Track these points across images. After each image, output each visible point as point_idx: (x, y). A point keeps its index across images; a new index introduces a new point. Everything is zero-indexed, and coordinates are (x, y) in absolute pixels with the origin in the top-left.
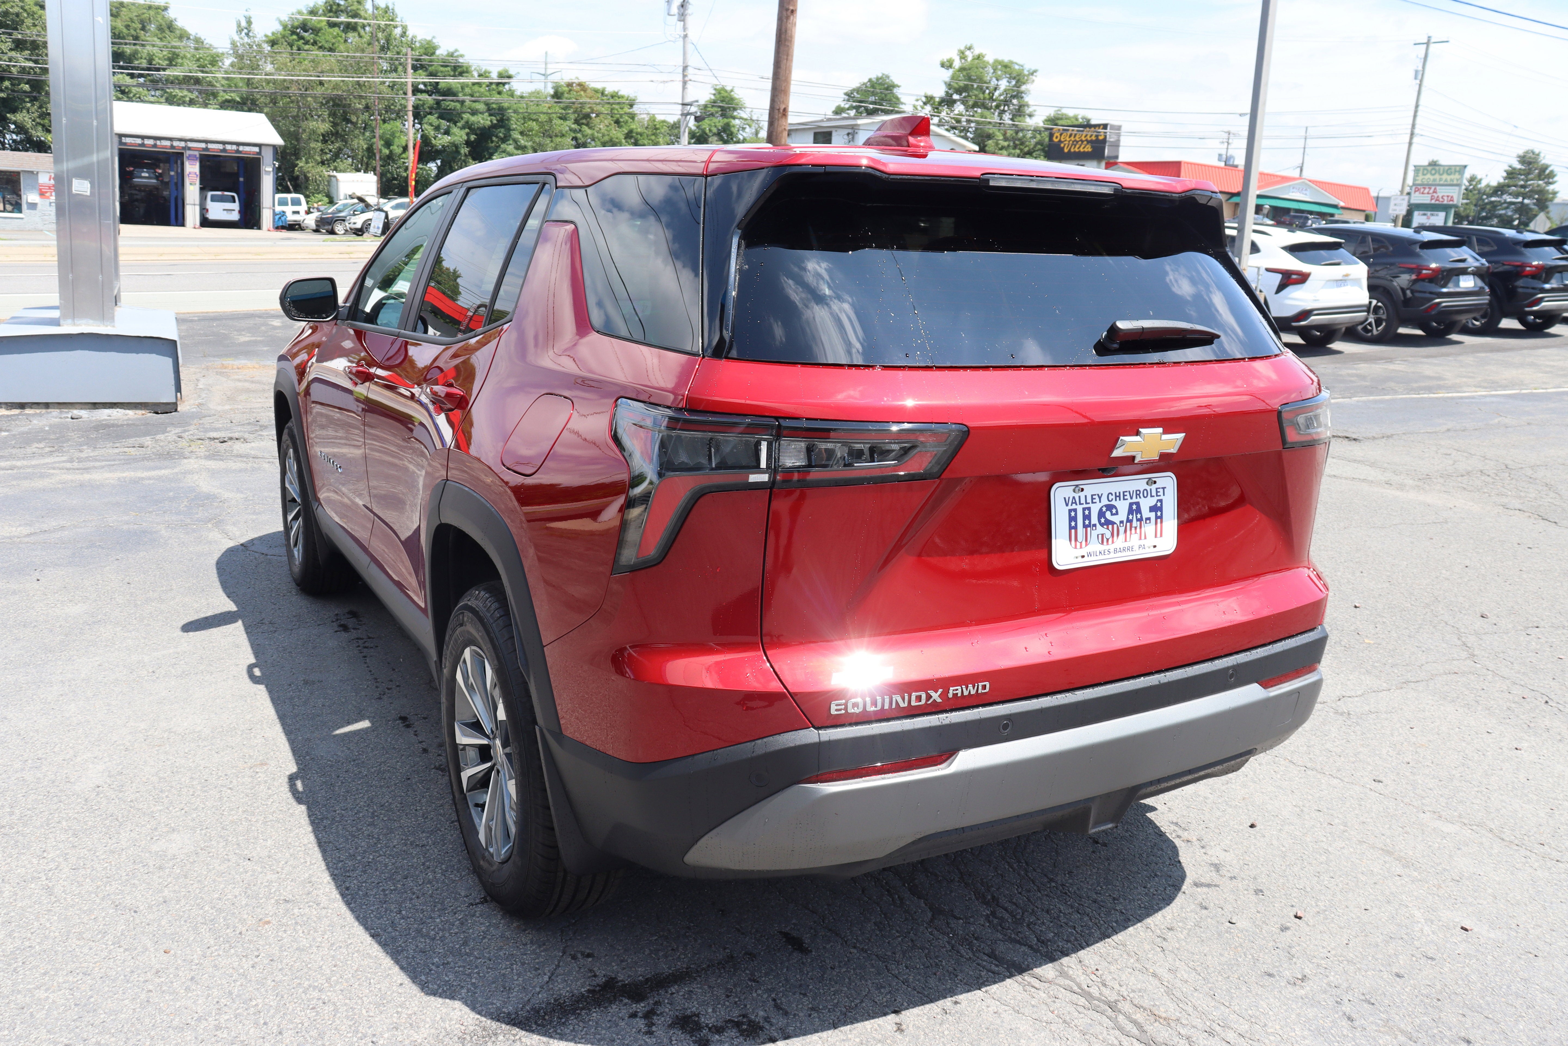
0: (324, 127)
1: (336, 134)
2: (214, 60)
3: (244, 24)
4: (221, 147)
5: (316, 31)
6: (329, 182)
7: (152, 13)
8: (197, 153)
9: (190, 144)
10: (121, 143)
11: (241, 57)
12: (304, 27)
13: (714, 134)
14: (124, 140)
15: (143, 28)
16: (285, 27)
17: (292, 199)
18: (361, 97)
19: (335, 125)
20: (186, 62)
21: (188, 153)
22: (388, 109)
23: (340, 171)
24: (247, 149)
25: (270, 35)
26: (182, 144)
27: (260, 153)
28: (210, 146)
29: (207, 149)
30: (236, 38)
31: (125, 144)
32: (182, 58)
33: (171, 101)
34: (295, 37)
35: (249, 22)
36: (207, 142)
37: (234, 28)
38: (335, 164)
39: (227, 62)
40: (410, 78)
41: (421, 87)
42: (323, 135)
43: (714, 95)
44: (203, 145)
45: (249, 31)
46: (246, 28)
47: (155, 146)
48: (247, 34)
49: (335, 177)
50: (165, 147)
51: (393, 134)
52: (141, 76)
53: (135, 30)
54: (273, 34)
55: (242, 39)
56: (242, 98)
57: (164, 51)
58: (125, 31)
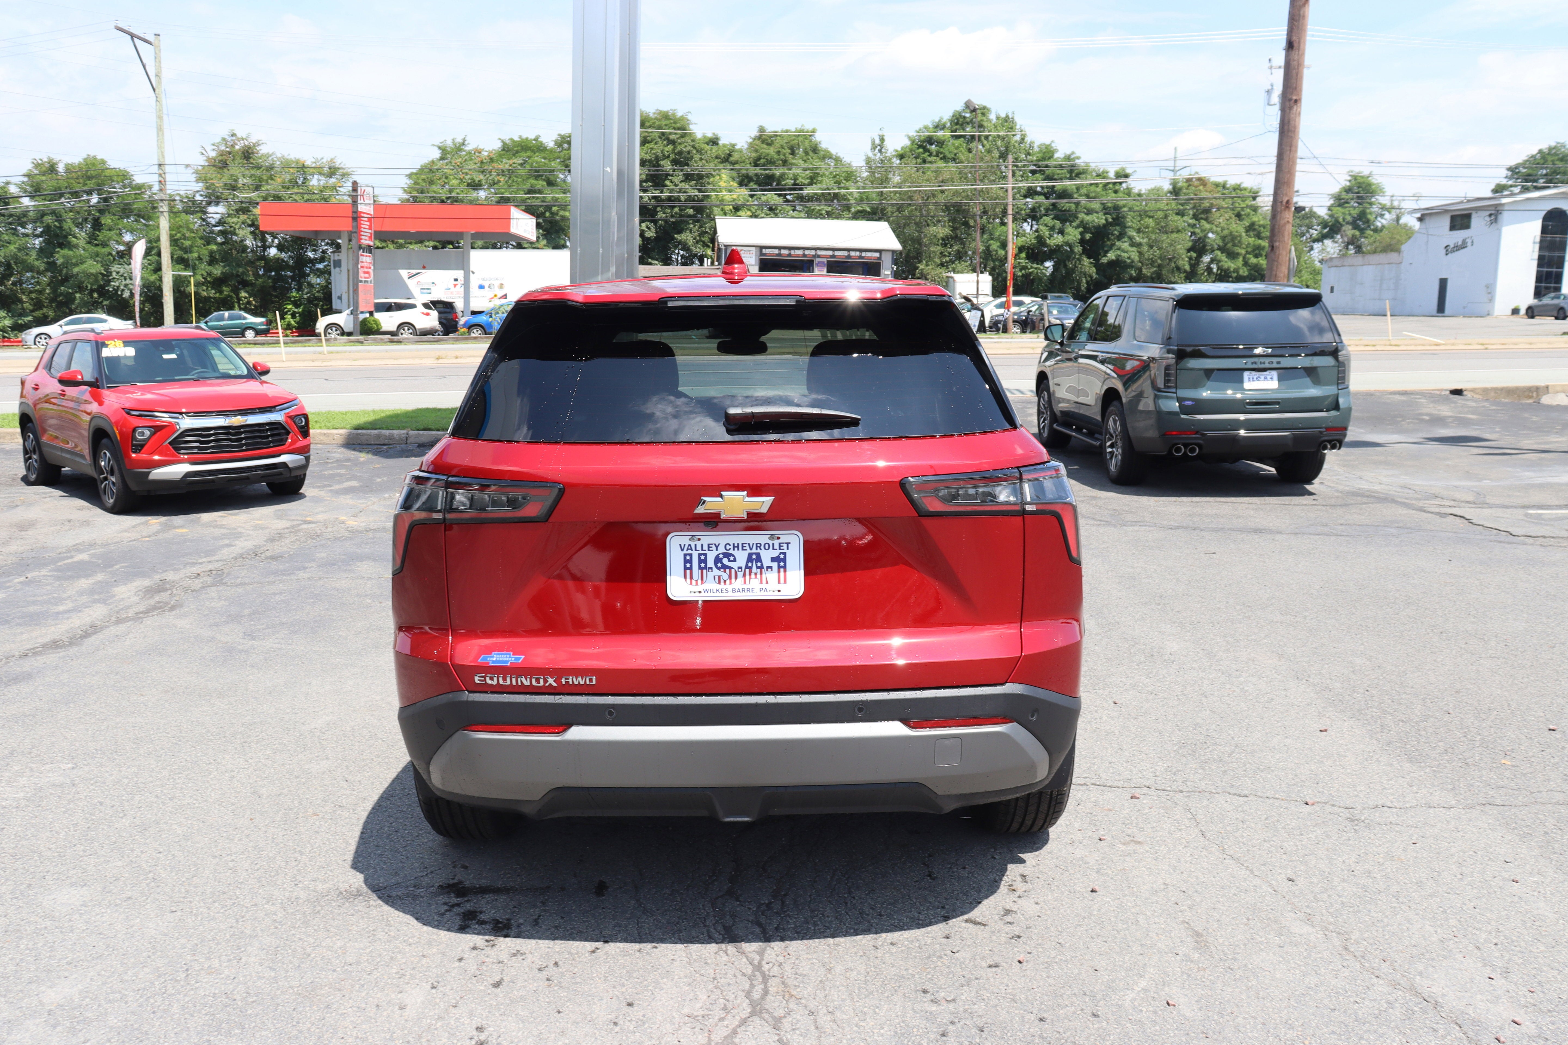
0: (942, 231)
1: (956, 238)
2: (850, 176)
3: (877, 142)
4: (846, 253)
5: (940, 143)
6: (947, 282)
7: (801, 138)
8: (825, 260)
9: (820, 253)
10: (761, 254)
11: (872, 171)
12: (930, 140)
13: (1348, 223)
14: (764, 251)
15: (793, 153)
16: (913, 142)
18: (979, 203)
19: (954, 229)
20: (825, 180)
21: (817, 260)
23: (958, 272)
24: (869, 254)
25: (899, 149)
26: (813, 252)
27: (880, 258)
28: (837, 253)
29: (833, 256)
30: (870, 154)
31: (765, 255)
32: (822, 176)
33: (811, 214)
34: (921, 150)
35: (882, 139)
36: (834, 250)
37: (869, 146)
38: (954, 266)
39: (862, 178)
41: (1039, 190)
42: (943, 239)
43: (1350, 181)
44: (830, 253)
45: (882, 147)
46: (879, 145)
47: (790, 255)
48: (880, 151)
49: (952, 277)
50: (798, 256)
53: (784, 155)
54: (902, 148)
55: (875, 155)
56: (872, 208)
57: (808, 172)
58: (776, 156)
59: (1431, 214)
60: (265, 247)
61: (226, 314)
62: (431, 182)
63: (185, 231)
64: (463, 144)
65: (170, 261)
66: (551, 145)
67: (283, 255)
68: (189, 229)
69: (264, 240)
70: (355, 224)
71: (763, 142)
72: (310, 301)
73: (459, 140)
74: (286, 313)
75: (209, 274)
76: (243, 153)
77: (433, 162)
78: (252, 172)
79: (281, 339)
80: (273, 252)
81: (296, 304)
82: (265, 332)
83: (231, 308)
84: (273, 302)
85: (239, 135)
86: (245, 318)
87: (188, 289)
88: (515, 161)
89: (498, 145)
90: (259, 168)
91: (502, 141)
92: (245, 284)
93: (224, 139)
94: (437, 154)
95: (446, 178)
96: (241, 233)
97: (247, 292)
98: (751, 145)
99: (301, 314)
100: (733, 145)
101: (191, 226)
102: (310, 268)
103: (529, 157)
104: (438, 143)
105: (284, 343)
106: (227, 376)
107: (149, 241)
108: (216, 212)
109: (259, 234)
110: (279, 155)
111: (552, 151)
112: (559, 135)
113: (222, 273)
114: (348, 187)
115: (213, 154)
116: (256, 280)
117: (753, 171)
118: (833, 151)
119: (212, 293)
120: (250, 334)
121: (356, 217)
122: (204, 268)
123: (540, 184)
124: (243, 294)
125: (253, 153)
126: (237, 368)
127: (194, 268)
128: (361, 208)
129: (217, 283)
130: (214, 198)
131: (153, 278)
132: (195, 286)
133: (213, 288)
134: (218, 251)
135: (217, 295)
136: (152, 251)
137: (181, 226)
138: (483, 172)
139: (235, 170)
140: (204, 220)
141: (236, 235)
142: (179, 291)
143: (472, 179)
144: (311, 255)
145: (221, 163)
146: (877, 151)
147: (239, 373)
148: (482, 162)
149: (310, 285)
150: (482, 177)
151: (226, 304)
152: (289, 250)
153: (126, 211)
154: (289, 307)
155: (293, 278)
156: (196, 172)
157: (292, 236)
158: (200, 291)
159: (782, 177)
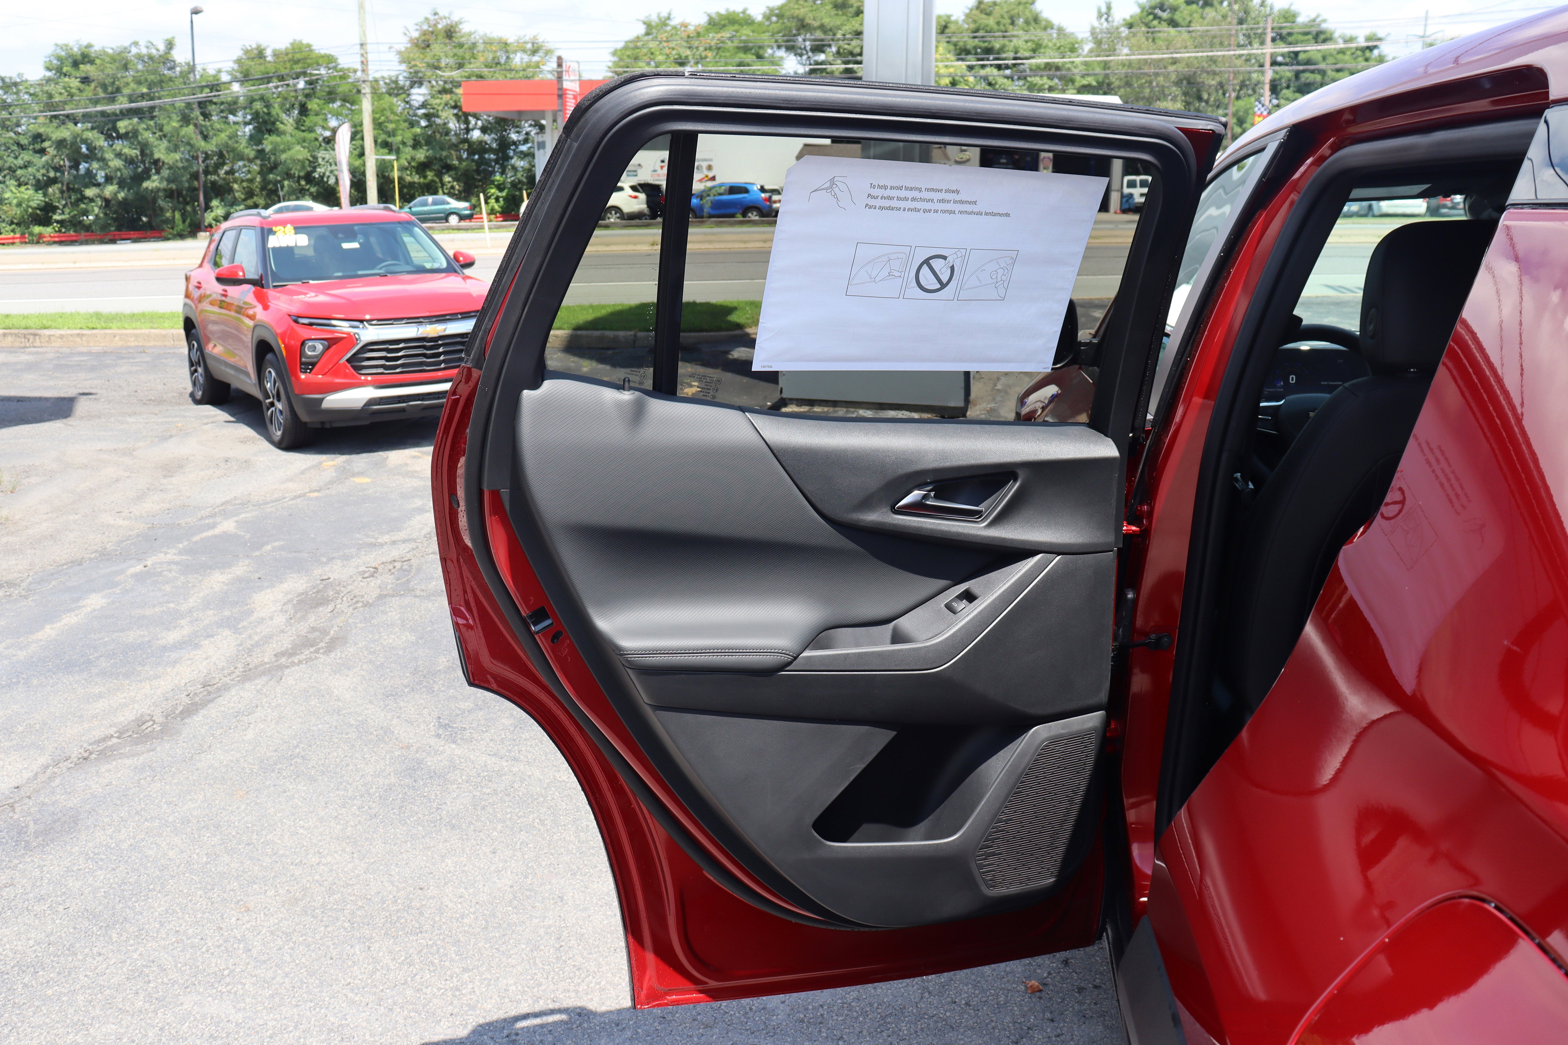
2: (1074, 46)
3: (1104, 10)
7: (1021, 8)
11: (1098, 43)
12: (1162, 7)
15: (1013, 23)
16: (1141, 9)
17: (1141, 181)
18: (1215, 73)
20: (1048, 50)
22: (1243, 85)
25: (1128, 17)
30: (1096, 24)
32: (1045, 47)
34: (1150, 18)
35: (1109, 8)
37: (1095, 14)
39: (1087, 47)
40: (1269, 49)
41: (1280, 59)
45: (1108, 16)
46: (1106, 14)
48: (1107, 20)
51: (1247, 112)
52: (1007, 67)
53: (1004, 25)
54: (1131, 17)
55: (1102, 24)
56: (1098, 82)
57: (1029, 44)
58: (996, 27)
60: (468, 130)
61: (430, 199)
62: (636, 58)
63: (388, 113)
64: (669, 18)
65: (373, 145)
66: (759, 18)
67: (487, 138)
68: (393, 112)
69: (467, 122)
70: (560, 101)
71: (981, 12)
72: (514, 185)
73: (664, 14)
74: (489, 198)
75: (413, 159)
76: (446, 32)
77: (638, 37)
78: (455, 50)
79: (486, 224)
80: (476, 134)
81: (500, 188)
82: (470, 217)
83: (435, 193)
84: (477, 187)
85: (441, 14)
86: (448, 203)
87: (391, 174)
88: (723, 34)
89: (703, 20)
90: (461, 45)
91: (709, 15)
92: (448, 168)
93: (427, 19)
94: (641, 30)
95: (652, 54)
96: (443, 115)
97: (450, 176)
98: (967, 16)
99: (505, 199)
100: (949, 17)
101: (395, 109)
102: (514, 150)
103: (737, 31)
104: (642, 18)
105: (490, 228)
106: (422, 270)
107: (354, 126)
108: (419, 95)
109: (464, 117)
110: (482, 33)
111: (760, 24)
112: (768, 7)
113: (426, 157)
114: (553, 65)
115: (416, 34)
116: (460, 163)
117: (971, 44)
118: (1056, 21)
119: (416, 178)
120: (454, 220)
121: (561, 95)
122: (408, 152)
123: (750, 58)
124: (447, 179)
125: (455, 32)
126: (434, 260)
127: (398, 152)
128: (566, 85)
129: (422, 168)
130: (417, 81)
131: (357, 163)
132: (398, 170)
133: (417, 173)
134: (422, 134)
135: (422, 180)
136: (356, 135)
137: (384, 109)
138: (690, 48)
139: (437, 48)
140: (407, 102)
141: (438, 116)
142: (384, 177)
143: (679, 54)
144: (514, 136)
145: (423, 44)
146: (1103, 19)
147: (436, 266)
148: (689, 37)
149: (514, 168)
150: (688, 52)
151: (430, 189)
152: (492, 132)
153: (331, 96)
154: (493, 191)
155: (496, 161)
156: (399, 53)
157: (496, 118)
158: (405, 176)
159: (1002, 49)
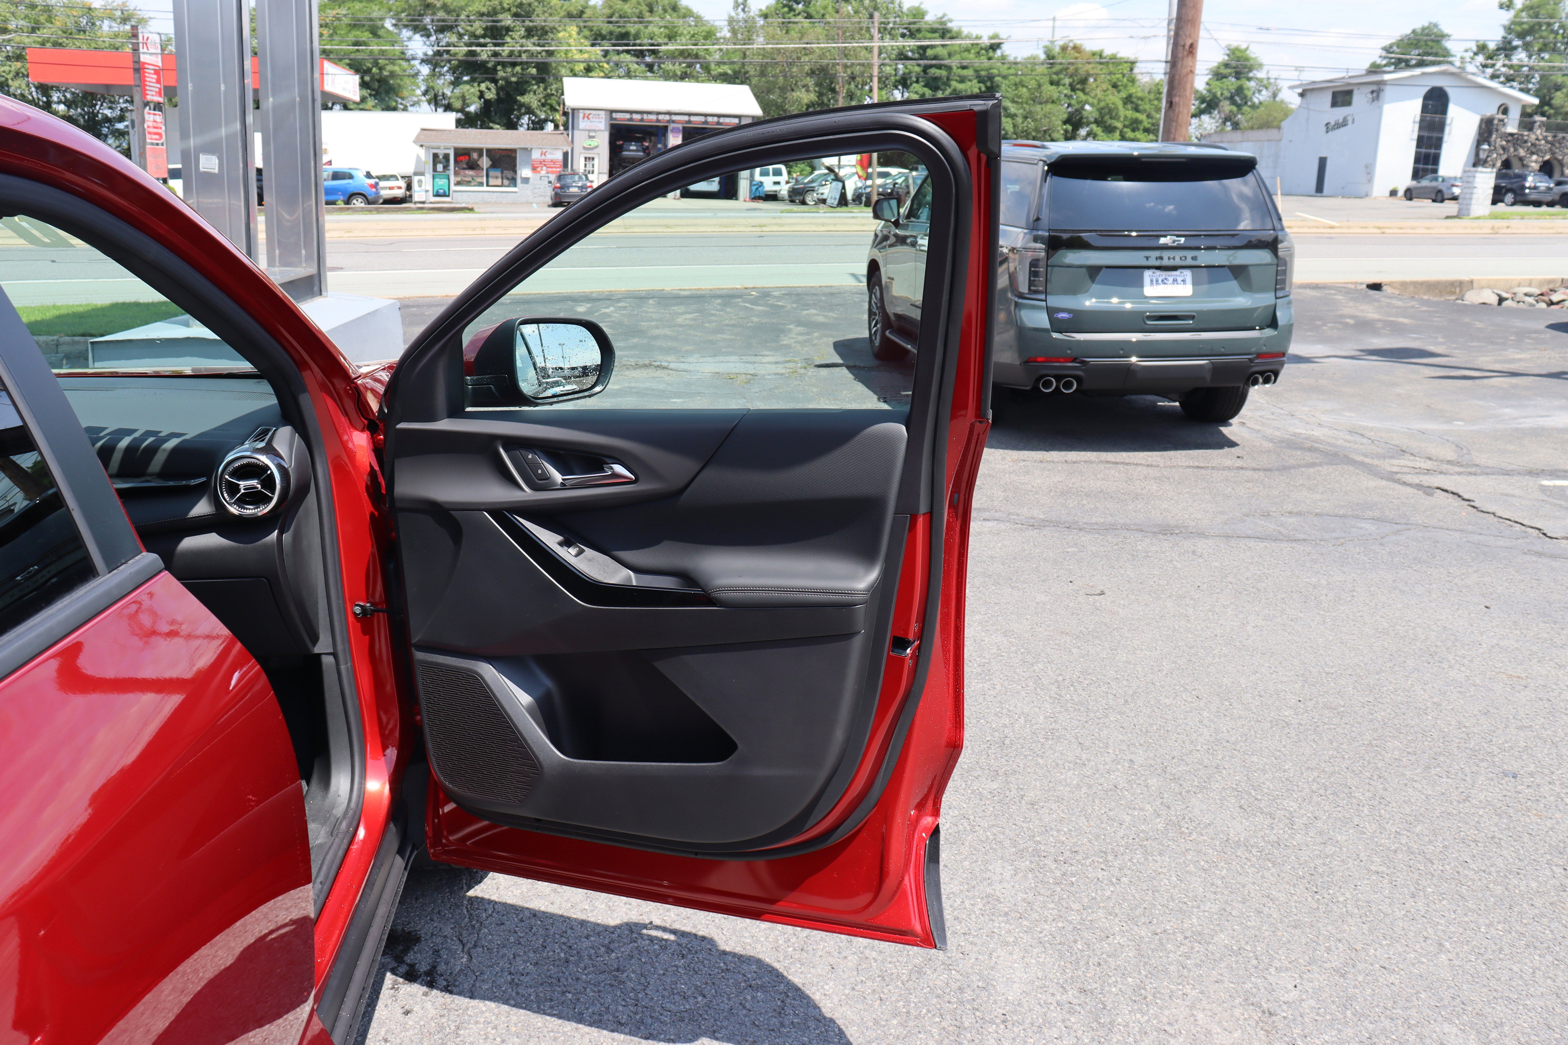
2: (709, 35)
4: (702, 119)
8: (680, 126)
9: (674, 118)
10: (612, 118)
11: (735, 31)
13: (1228, 98)
14: (614, 115)
15: (651, 11)
17: (774, 170)
20: (683, 37)
21: (672, 125)
24: (727, 120)
25: (764, 8)
26: (667, 117)
28: (693, 118)
29: (689, 122)
30: (733, 14)
31: (615, 119)
32: (681, 34)
34: (786, 9)
36: (690, 114)
39: (723, 35)
41: (909, 53)
44: (686, 118)
45: (745, 7)
46: (742, 4)
47: (642, 120)
48: (743, 10)
50: (651, 121)
53: (641, 11)
54: (767, 8)
55: (737, 14)
56: (734, 71)
57: (665, 31)
58: (631, 13)
59: (1312, 90)
70: (136, 76)
117: (606, 28)
118: (695, 9)
121: (138, 68)
123: (364, 35)
128: (143, 58)
146: (740, 9)
159: (637, 36)
